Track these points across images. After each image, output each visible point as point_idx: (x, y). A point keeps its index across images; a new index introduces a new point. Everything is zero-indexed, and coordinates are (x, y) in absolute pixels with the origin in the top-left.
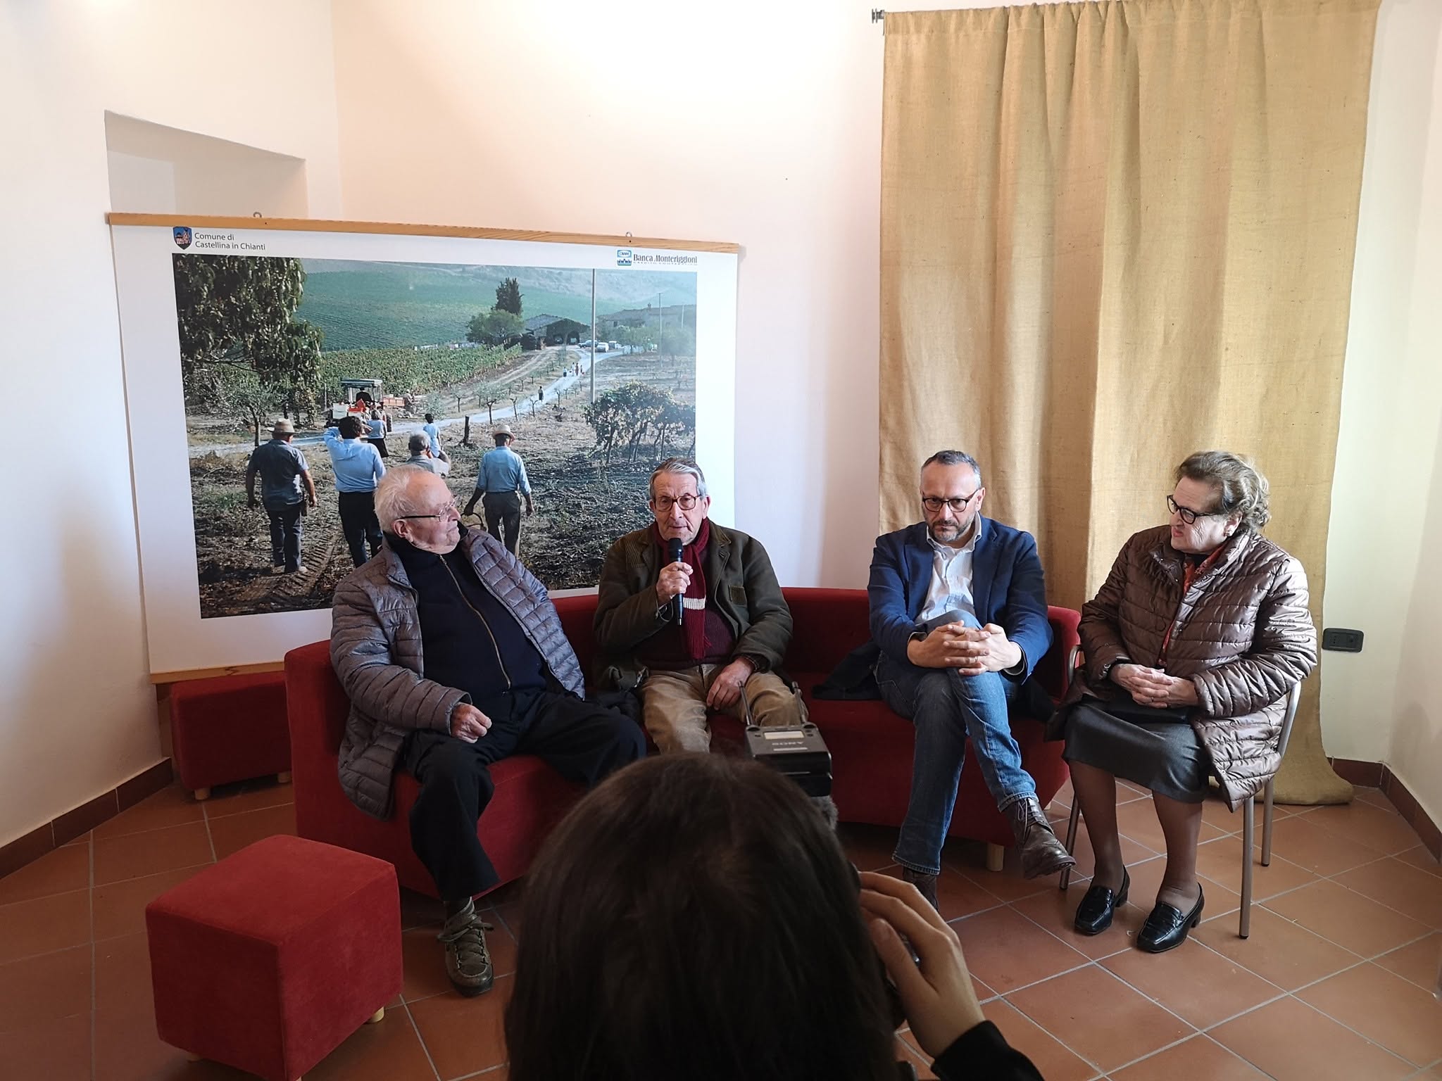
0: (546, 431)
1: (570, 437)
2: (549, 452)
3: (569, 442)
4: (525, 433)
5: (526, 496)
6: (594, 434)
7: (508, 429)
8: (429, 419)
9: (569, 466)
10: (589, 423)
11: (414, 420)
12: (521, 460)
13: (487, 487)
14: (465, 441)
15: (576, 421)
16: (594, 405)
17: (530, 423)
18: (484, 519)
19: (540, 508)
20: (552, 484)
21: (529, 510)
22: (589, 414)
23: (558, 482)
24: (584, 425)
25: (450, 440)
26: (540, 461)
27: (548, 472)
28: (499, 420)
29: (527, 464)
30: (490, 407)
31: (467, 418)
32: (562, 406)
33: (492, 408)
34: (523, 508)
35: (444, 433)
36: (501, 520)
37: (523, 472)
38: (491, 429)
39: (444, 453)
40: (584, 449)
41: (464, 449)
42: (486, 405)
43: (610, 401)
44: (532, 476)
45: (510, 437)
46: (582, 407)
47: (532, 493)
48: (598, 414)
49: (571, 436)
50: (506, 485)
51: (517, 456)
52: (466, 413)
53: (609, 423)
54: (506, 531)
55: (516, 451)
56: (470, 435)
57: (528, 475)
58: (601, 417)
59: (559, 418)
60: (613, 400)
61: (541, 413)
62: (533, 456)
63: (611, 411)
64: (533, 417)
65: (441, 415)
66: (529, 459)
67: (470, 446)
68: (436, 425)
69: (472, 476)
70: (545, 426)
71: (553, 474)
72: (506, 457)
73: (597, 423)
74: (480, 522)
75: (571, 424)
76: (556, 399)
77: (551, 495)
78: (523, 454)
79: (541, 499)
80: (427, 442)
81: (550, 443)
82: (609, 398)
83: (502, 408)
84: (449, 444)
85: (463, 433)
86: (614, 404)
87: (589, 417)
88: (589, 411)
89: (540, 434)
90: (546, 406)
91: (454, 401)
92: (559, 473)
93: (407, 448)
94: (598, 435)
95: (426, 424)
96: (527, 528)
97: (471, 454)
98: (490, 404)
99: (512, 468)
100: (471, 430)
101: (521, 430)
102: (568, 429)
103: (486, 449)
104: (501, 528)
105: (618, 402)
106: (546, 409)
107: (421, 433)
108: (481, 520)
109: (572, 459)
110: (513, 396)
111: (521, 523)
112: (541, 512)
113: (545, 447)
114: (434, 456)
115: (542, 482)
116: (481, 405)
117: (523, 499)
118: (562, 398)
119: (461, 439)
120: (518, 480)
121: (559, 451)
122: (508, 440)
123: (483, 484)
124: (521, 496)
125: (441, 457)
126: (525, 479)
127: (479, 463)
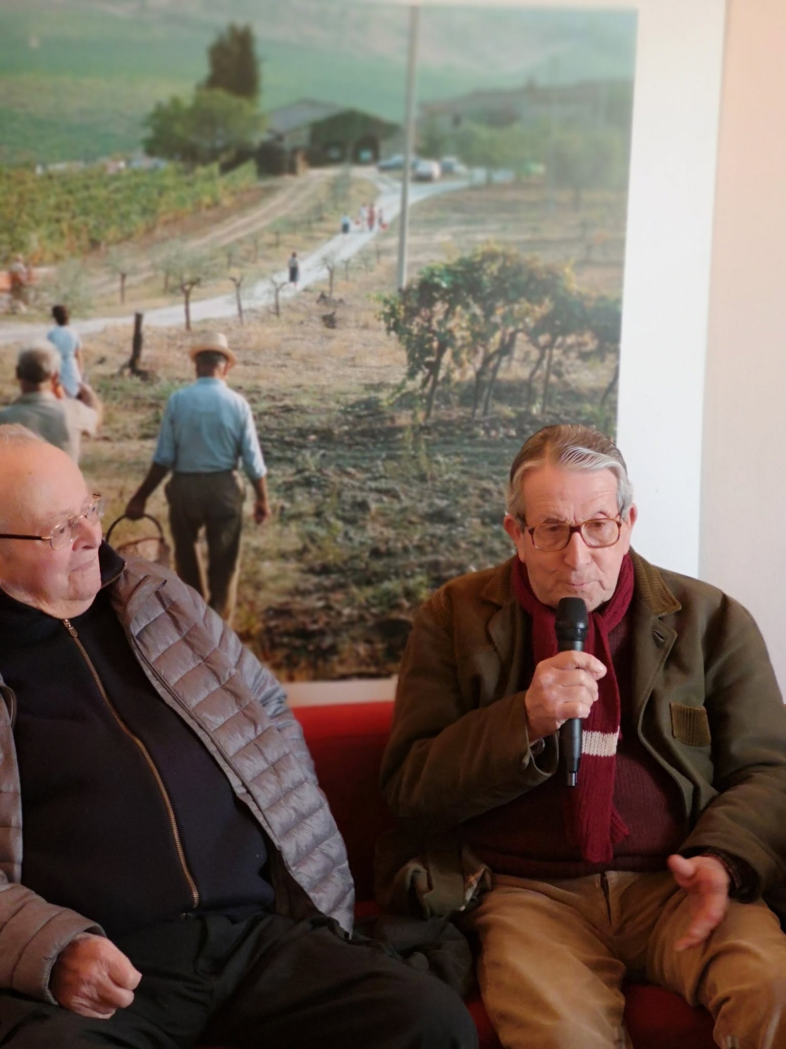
0: (302, 347)
1: (352, 362)
2: (306, 392)
3: (349, 371)
4: (258, 351)
5: (256, 482)
6: (403, 355)
7: (222, 342)
8: (60, 316)
9: (347, 423)
10: (393, 333)
11: (28, 319)
12: (248, 407)
13: (175, 463)
14: (133, 364)
15: (366, 327)
16: (405, 294)
17: (268, 330)
18: (166, 527)
19: (282, 508)
20: (310, 459)
21: (260, 513)
22: (393, 313)
23: (323, 456)
24: (382, 335)
25: (102, 361)
26: (287, 409)
27: (302, 433)
28: (206, 321)
29: (258, 416)
30: (187, 294)
31: (139, 318)
32: (336, 296)
33: (192, 297)
34: (248, 508)
35: (91, 347)
36: (202, 532)
37: (252, 432)
38: (188, 342)
39: (88, 388)
40: (378, 387)
41: (131, 382)
42: (179, 291)
43: (437, 287)
44: (271, 441)
45: (226, 357)
46: (378, 299)
47: (269, 476)
48: (412, 313)
49: (353, 359)
50: (216, 459)
51: (240, 400)
52: (138, 306)
53: (434, 332)
54: (212, 555)
55: (238, 389)
56: (145, 353)
57: (261, 439)
58: (417, 320)
59: (330, 321)
60: (444, 285)
61: (294, 310)
62: (273, 398)
63: (440, 308)
64: (274, 317)
65: (87, 310)
66: (264, 405)
67: (144, 376)
68: (74, 330)
69: (145, 437)
70: (300, 336)
71: (313, 437)
72: (216, 400)
73: (410, 333)
74: (158, 535)
75: (354, 334)
76: (324, 281)
77: (307, 483)
78: (252, 395)
79: (287, 489)
80: (54, 364)
81: (310, 373)
82: (436, 280)
83: (212, 296)
84: (101, 370)
85: (129, 347)
86: (447, 291)
87: (392, 320)
88: (393, 308)
89: (288, 354)
90: (303, 294)
91: (112, 281)
92: (326, 436)
93: (12, 374)
94: (411, 357)
95: (52, 326)
96: (256, 550)
97: (147, 392)
98: (187, 287)
99: (229, 423)
100: (147, 341)
101: (250, 345)
102: (346, 344)
103: (177, 383)
104: (201, 548)
105: (455, 289)
106: (303, 301)
107: (41, 344)
108: (160, 529)
109: (353, 406)
110: (235, 272)
111: (244, 539)
112: (285, 518)
113: (297, 381)
114: (68, 394)
115: (289, 454)
116: (169, 290)
117: (250, 490)
118: (338, 279)
119: (125, 359)
120: (240, 449)
121: (327, 391)
122: (222, 365)
123: (167, 454)
124: (245, 483)
125: (82, 396)
126: (255, 447)
127: (161, 412)
